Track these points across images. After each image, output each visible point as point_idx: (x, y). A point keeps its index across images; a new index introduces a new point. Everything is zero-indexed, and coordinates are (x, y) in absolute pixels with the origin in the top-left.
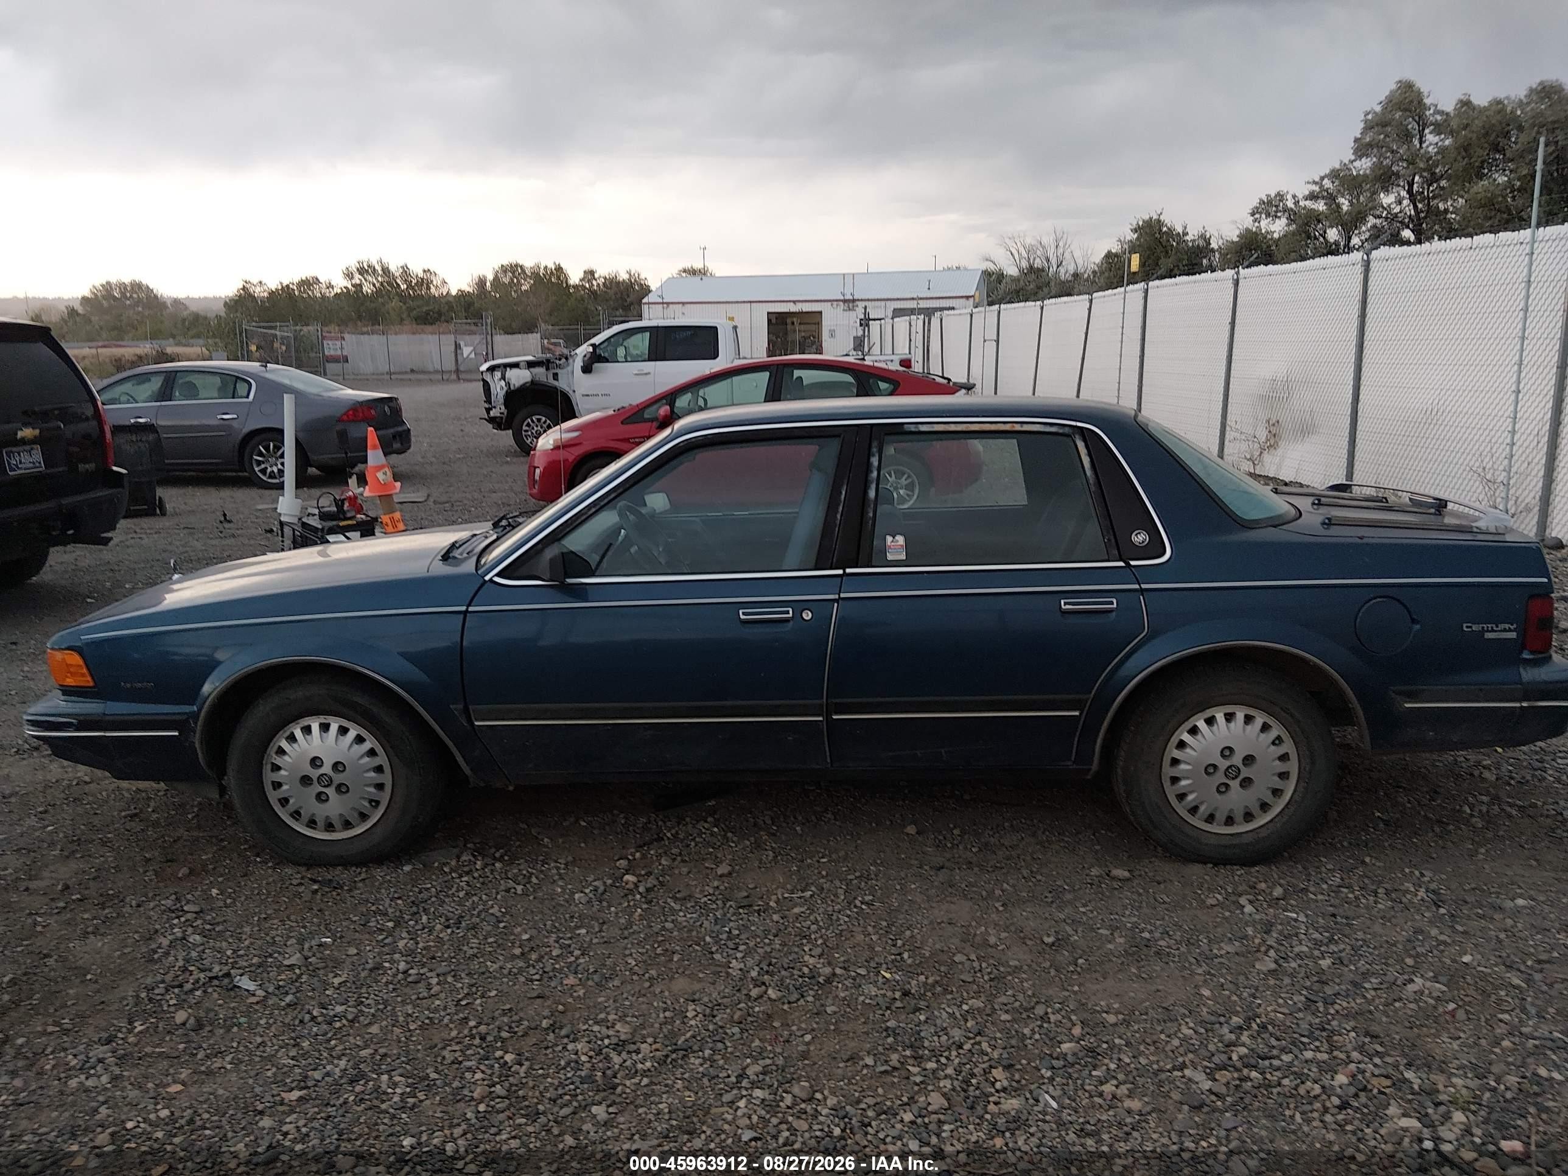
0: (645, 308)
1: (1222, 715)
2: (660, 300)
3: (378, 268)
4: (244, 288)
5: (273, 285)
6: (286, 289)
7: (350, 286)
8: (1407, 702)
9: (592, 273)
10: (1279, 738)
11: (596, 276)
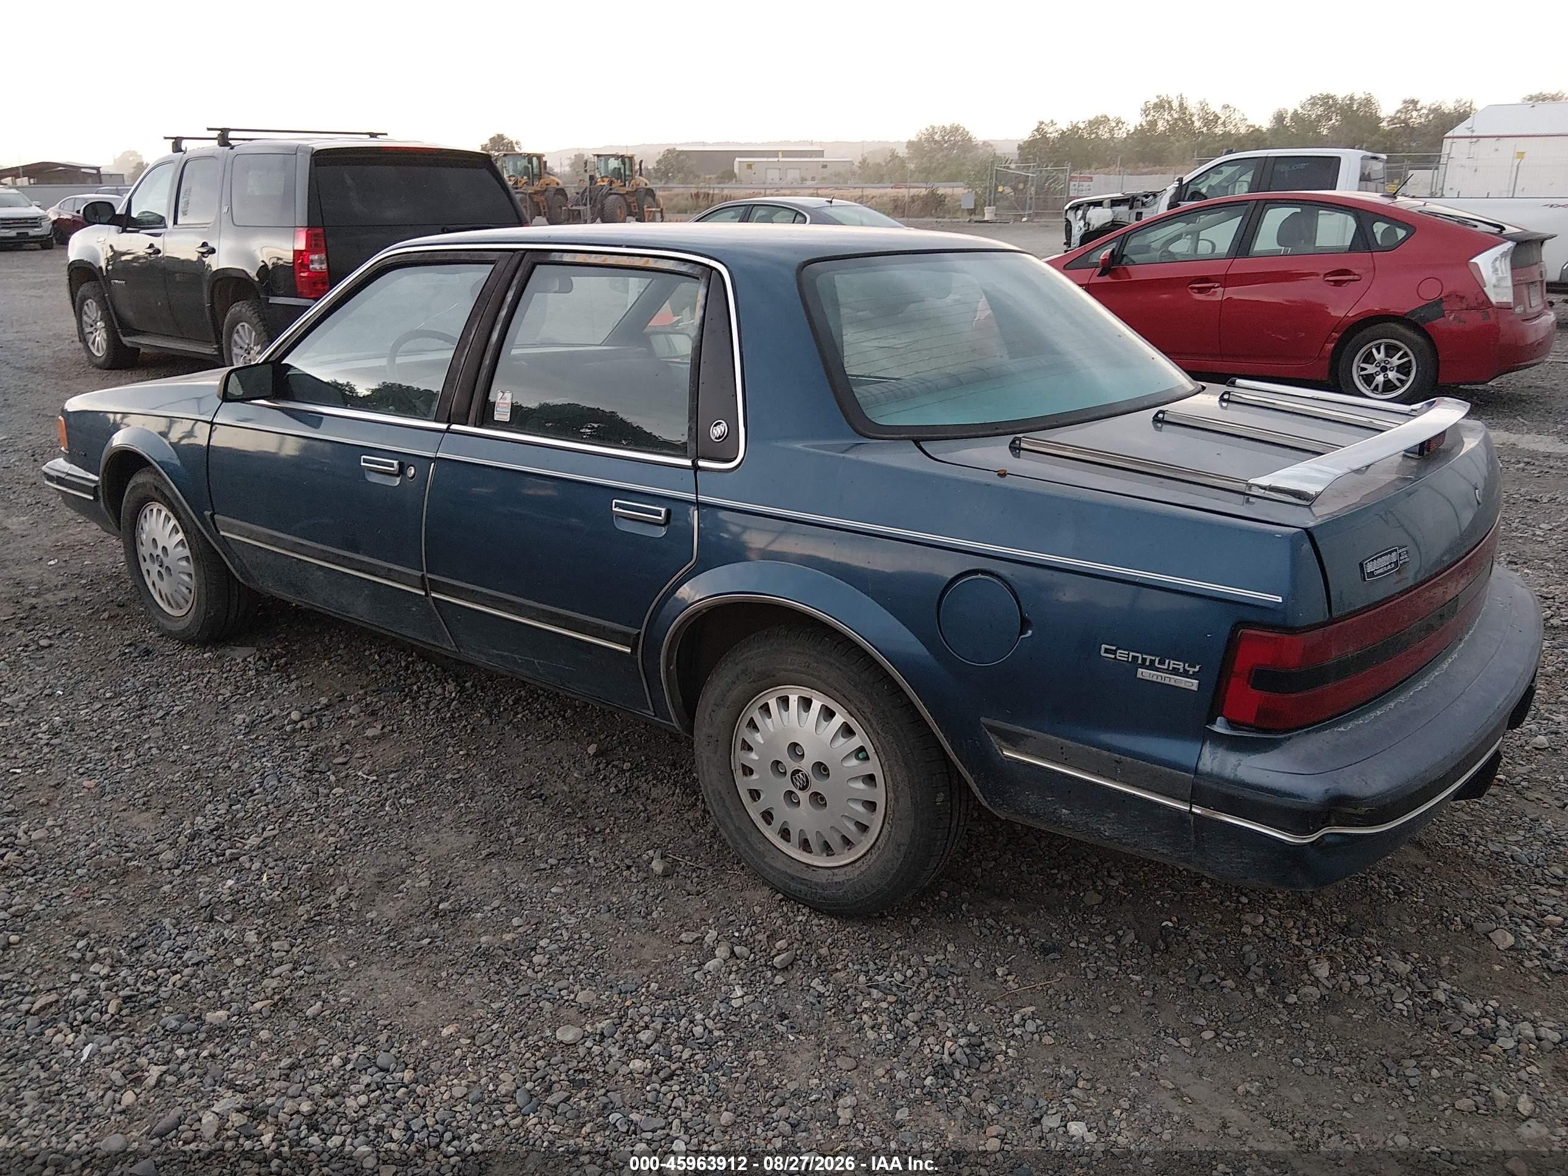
0: (1447, 143)
1: (796, 697)
2: (1469, 134)
3: (1175, 105)
4: (1037, 130)
5: (1064, 125)
6: (1075, 129)
7: (1144, 124)
8: (1007, 749)
9: (1414, 103)
10: (862, 749)
11: (1419, 107)
